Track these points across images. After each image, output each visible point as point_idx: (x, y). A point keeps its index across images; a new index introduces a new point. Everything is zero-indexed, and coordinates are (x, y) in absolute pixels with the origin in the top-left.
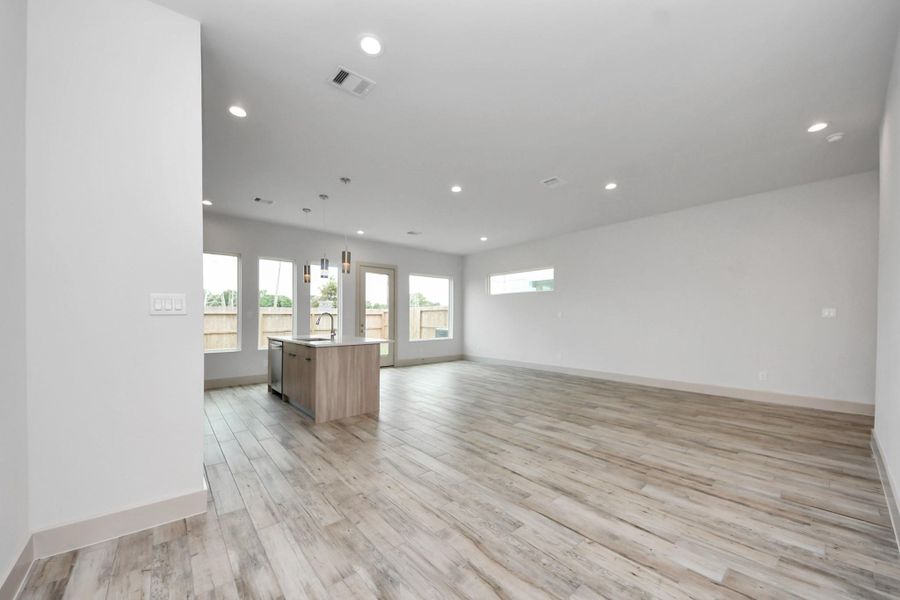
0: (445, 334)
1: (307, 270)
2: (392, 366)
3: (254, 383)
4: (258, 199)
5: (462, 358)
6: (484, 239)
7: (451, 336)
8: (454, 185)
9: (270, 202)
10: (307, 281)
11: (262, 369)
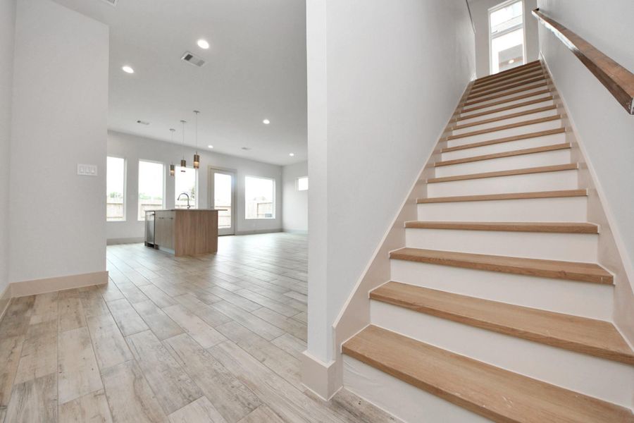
0: (271, 215)
1: (172, 168)
2: (234, 235)
3: (134, 241)
4: (139, 122)
5: (281, 230)
6: (292, 155)
7: (274, 217)
8: (264, 119)
9: (148, 124)
10: (173, 175)
11: (141, 233)
